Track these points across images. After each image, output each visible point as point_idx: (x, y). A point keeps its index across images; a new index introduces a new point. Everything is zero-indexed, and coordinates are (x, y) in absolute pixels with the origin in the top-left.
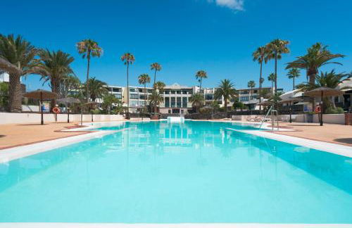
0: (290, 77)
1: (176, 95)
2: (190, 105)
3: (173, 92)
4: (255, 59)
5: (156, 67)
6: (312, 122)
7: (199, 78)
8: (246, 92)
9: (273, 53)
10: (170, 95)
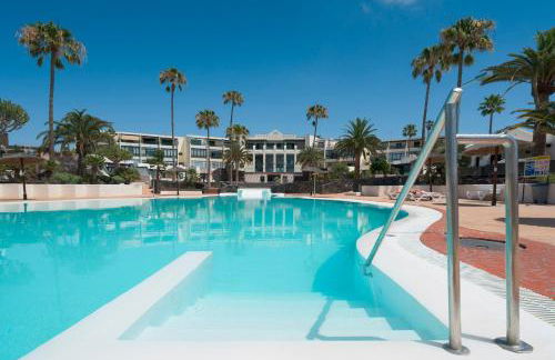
0: (484, 113)
1: (275, 151)
2: (298, 168)
3: (270, 145)
4: (415, 74)
5: (233, 98)
6: (545, 203)
7: (313, 119)
8: (399, 145)
9: (456, 50)
10: (265, 151)
